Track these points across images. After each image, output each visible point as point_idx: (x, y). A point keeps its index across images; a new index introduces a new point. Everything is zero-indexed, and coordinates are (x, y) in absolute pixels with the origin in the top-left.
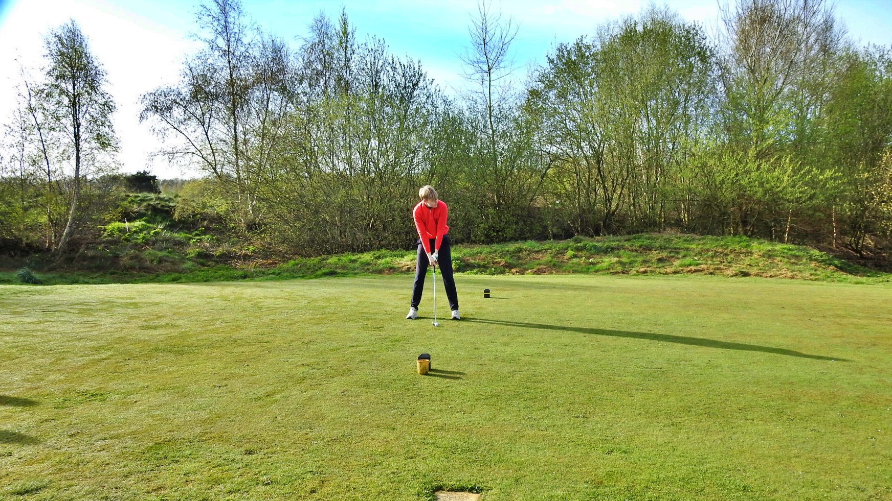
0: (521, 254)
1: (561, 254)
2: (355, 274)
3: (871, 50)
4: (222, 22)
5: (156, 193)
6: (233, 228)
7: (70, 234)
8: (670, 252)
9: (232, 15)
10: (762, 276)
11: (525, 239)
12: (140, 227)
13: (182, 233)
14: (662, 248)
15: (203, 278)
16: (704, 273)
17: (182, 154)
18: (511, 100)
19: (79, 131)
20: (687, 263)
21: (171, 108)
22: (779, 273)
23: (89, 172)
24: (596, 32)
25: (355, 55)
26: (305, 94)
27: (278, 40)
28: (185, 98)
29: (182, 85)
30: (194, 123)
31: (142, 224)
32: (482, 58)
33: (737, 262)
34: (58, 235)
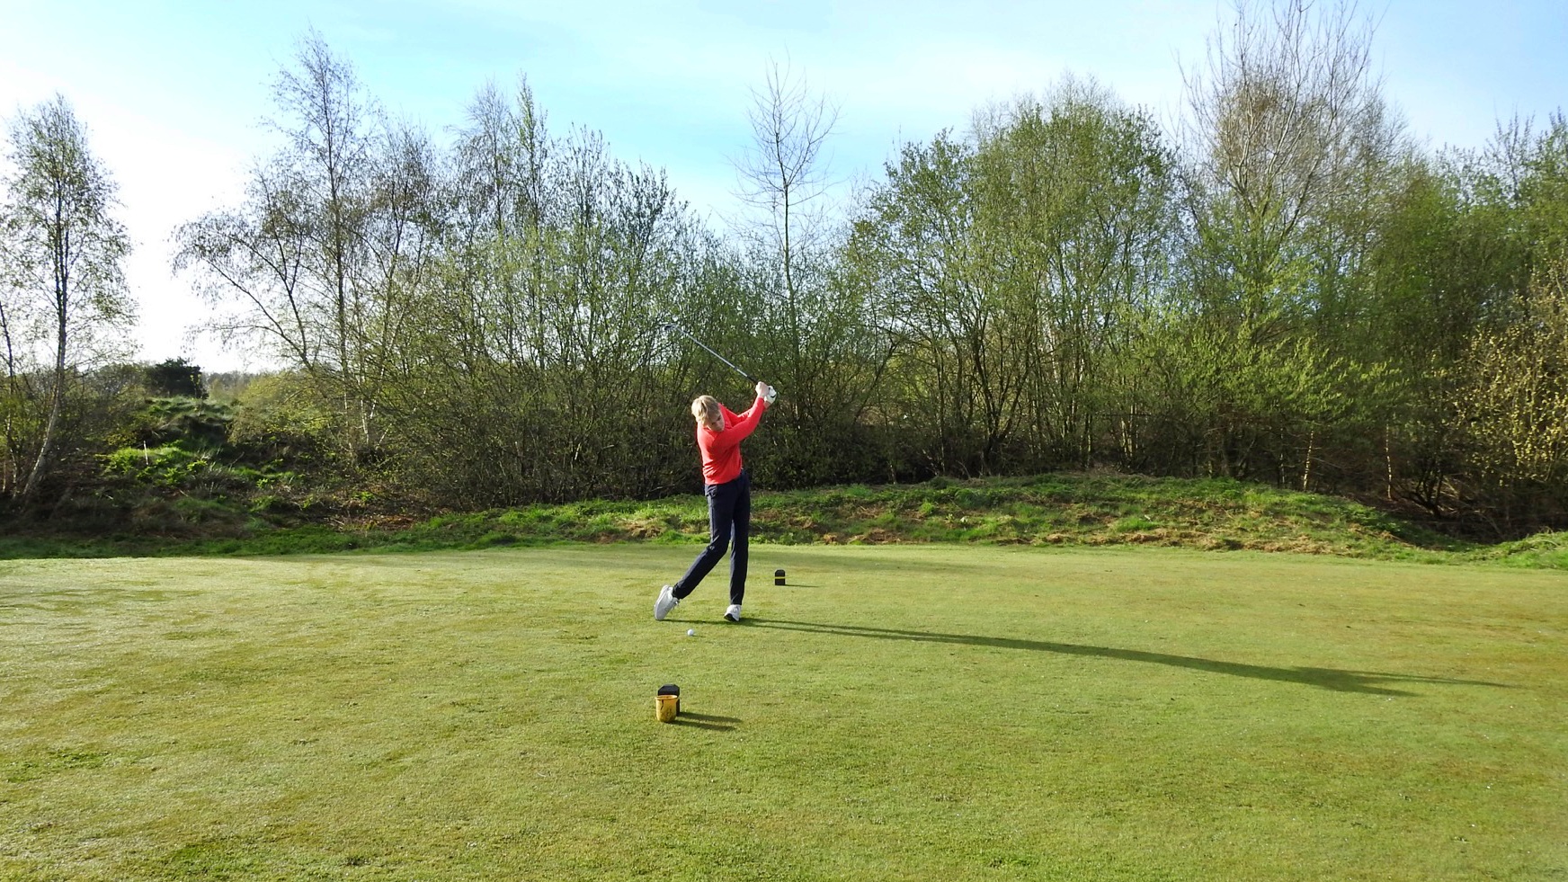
0: (839, 508)
1: (911, 507)
2: (548, 542)
3: (1449, 157)
4: (319, 100)
5: (198, 397)
6: (334, 458)
7: (45, 468)
8: (1102, 506)
9: (335, 86)
10: (1263, 548)
11: (848, 482)
12: (170, 457)
13: (243, 468)
14: (1088, 499)
15: (278, 548)
16: (1161, 543)
17: (246, 330)
18: (824, 238)
19: (65, 286)
20: (1133, 525)
21: (229, 249)
22: (1294, 543)
23: (82, 359)
24: (970, 123)
25: (548, 159)
26: (462, 225)
27: (417, 131)
28: (252, 233)
29: (249, 210)
30: (268, 276)
31: (174, 452)
32: (772, 167)
33: (1219, 523)
34: (24, 470)
